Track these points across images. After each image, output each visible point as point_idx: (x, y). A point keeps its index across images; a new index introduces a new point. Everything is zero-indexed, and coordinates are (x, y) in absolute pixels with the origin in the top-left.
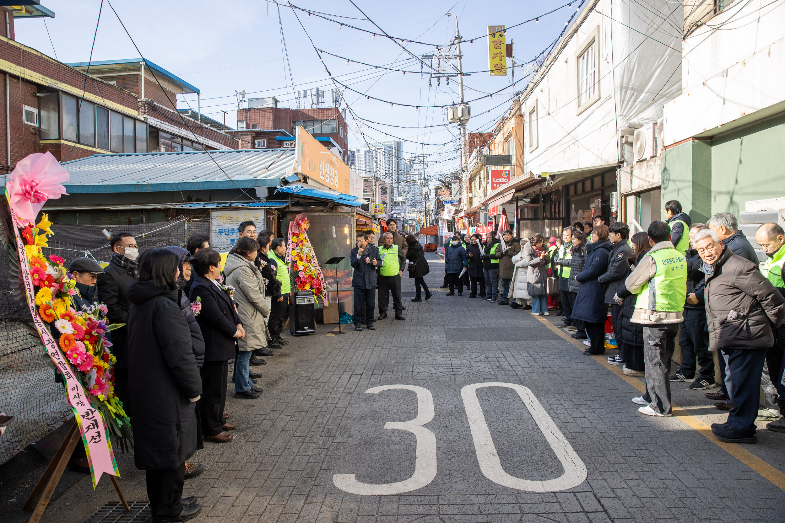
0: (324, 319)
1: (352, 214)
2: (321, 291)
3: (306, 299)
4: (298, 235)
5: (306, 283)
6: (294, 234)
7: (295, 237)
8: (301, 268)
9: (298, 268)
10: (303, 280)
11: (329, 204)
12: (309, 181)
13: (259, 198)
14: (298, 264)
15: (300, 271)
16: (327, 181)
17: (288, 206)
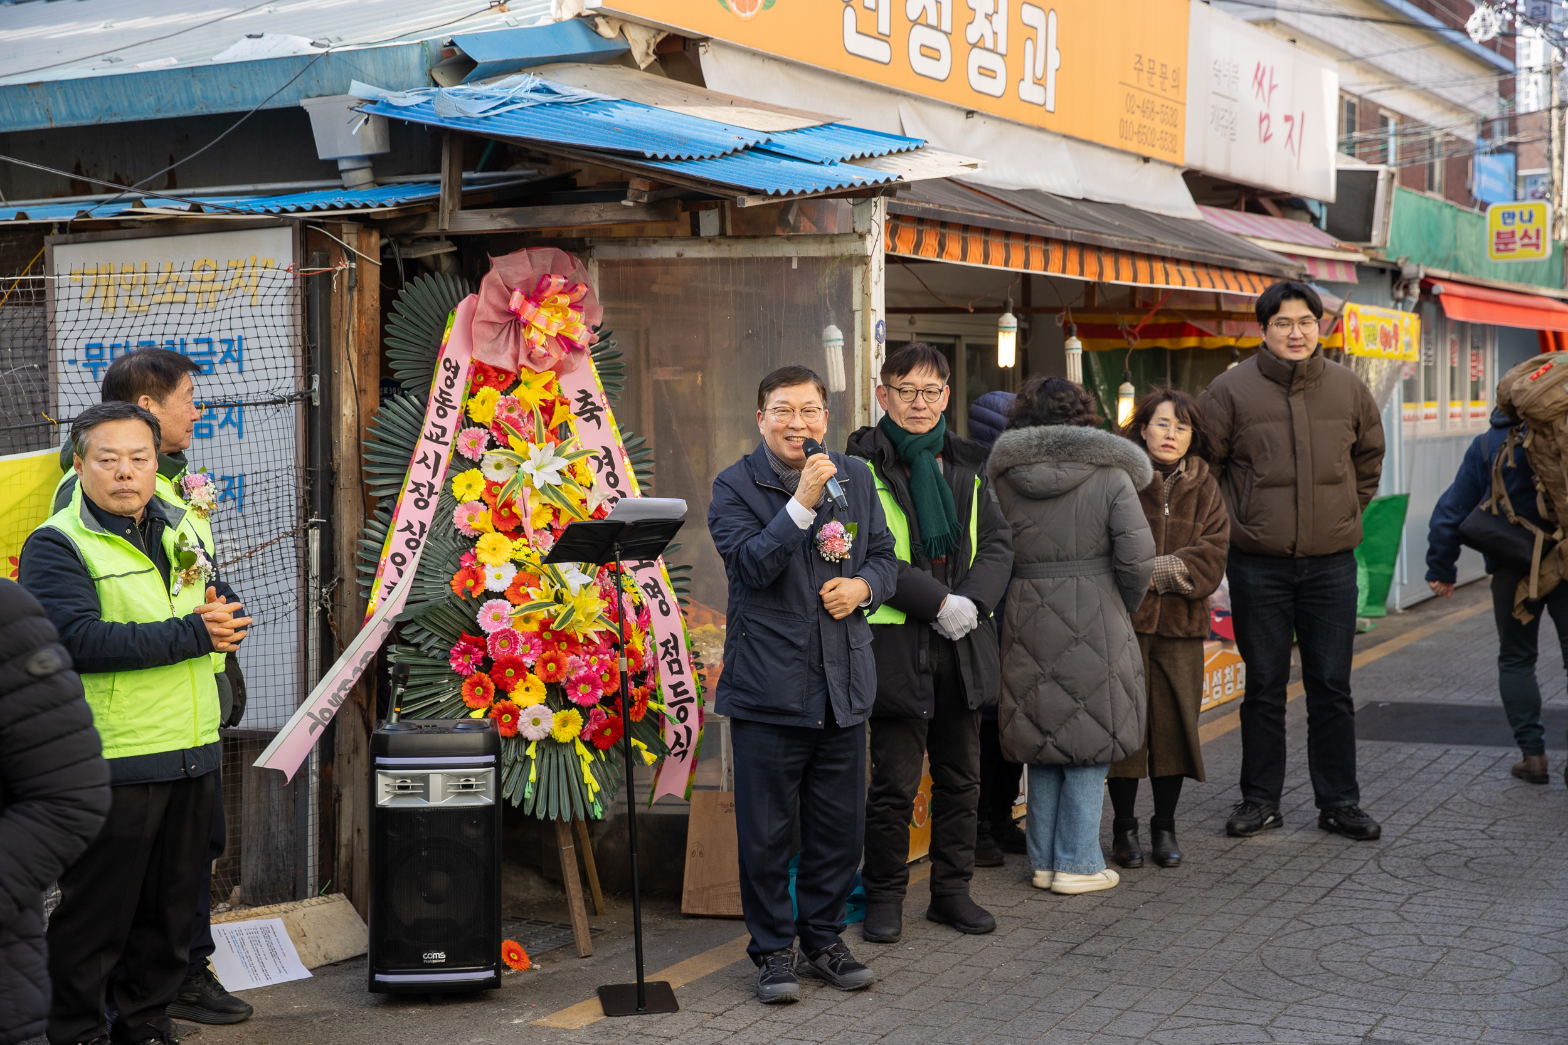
0: (688, 885)
1: (849, 248)
2: (657, 719)
3: (437, 780)
4: (509, 381)
5: (521, 671)
6: (483, 374)
7: (485, 391)
8: (499, 576)
9: (477, 577)
10: (499, 650)
11: (636, 185)
12: (708, 60)
13: (334, 163)
14: (482, 557)
15: (488, 595)
16: (940, 69)
17: (434, 204)
